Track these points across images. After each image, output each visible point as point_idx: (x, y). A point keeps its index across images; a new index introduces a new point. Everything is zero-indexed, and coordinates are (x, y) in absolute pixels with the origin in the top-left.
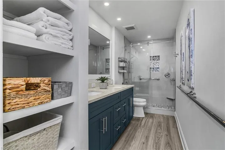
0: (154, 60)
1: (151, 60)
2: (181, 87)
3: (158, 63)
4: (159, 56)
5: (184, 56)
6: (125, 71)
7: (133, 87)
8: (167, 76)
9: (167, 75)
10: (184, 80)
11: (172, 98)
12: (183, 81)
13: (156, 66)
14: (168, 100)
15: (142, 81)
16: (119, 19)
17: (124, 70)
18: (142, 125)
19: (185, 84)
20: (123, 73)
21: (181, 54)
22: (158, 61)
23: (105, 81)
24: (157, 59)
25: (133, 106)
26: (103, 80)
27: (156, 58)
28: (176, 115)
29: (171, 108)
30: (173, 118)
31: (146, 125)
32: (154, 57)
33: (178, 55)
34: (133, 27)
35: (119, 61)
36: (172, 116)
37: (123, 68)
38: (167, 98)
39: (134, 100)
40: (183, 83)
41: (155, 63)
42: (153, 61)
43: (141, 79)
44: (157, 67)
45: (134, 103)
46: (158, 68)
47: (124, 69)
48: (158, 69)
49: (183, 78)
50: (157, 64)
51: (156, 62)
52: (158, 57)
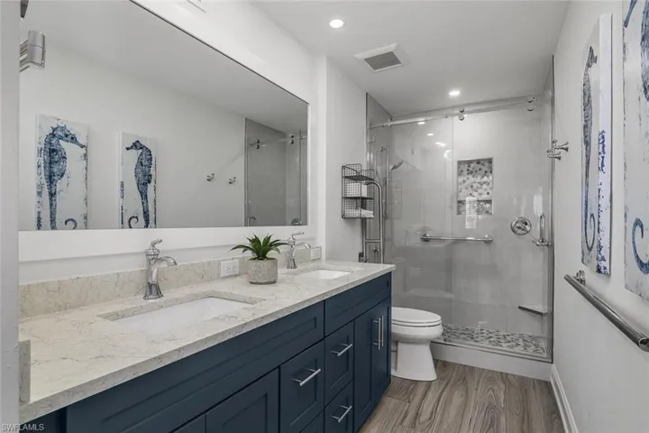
0: (472, 173)
1: (460, 173)
2: (582, 281)
3: (488, 184)
4: (490, 161)
5: (607, 149)
6: (368, 213)
7: (390, 273)
8: (520, 231)
9: (519, 228)
10: (607, 258)
11: (539, 308)
12: (603, 259)
13: (480, 194)
14: (523, 313)
15: (432, 245)
16: (337, 24)
17: (365, 209)
18: (422, 419)
19: (609, 275)
20: (364, 220)
21: (587, 143)
22: (485, 179)
23: (271, 254)
24: (483, 172)
25: (391, 340)
26: (261, 250)
27: (478, 167)
28: (555, 374)
29: (536, 346)
30: (546, 387)
31: (438, 418)
32: (472, 165)
33: (567, 149)
34: (391, 54)
35: (346, 177)
36: (539, 381)
37: (362, 202)
38: (520, 308)
39: (393, 317)
40: (599, 271)
41: (475, 185)
42: (470, 176)
43: (426, 240)
44: (485, 197)
45: (395, 329)
46: (489, 202)
47: (364, 206)
48: (488, 205)
49: (600, 248)
50: (485, 186)
51: (479, 179)
52: (487, 164)
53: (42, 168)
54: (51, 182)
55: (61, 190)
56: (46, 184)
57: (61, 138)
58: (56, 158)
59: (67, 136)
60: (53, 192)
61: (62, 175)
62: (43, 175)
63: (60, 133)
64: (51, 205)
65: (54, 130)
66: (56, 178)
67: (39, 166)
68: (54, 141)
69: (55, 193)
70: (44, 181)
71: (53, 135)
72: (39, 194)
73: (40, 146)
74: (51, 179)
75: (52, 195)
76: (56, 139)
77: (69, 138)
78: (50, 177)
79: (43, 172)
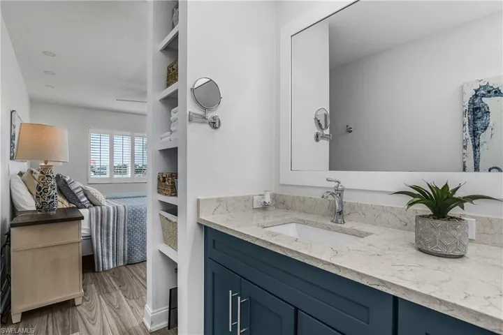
53: (467, 126)
54: (475, 136)
55: (485, 142)
56: (470, 138)
57: (484, 96)
58: (480, 114)
59: (489, 92)
60: (477, 144)
61: (485, 129)
62: (467, 132)
63: (483, 92)
64: (475, 155)
65: (476, 91)
66: (480, 132)
67: (464, 125)
68: (477, 101)
69: (479, 145)
70: (468, 136)
71: (476, 96)
72: (465, 147)
73: (465, 108)
74: (475, 134)
75: (476, 147)
76: (479, 98)
77: (492, 93)
78: (474, 131)
79: (467, 128)
